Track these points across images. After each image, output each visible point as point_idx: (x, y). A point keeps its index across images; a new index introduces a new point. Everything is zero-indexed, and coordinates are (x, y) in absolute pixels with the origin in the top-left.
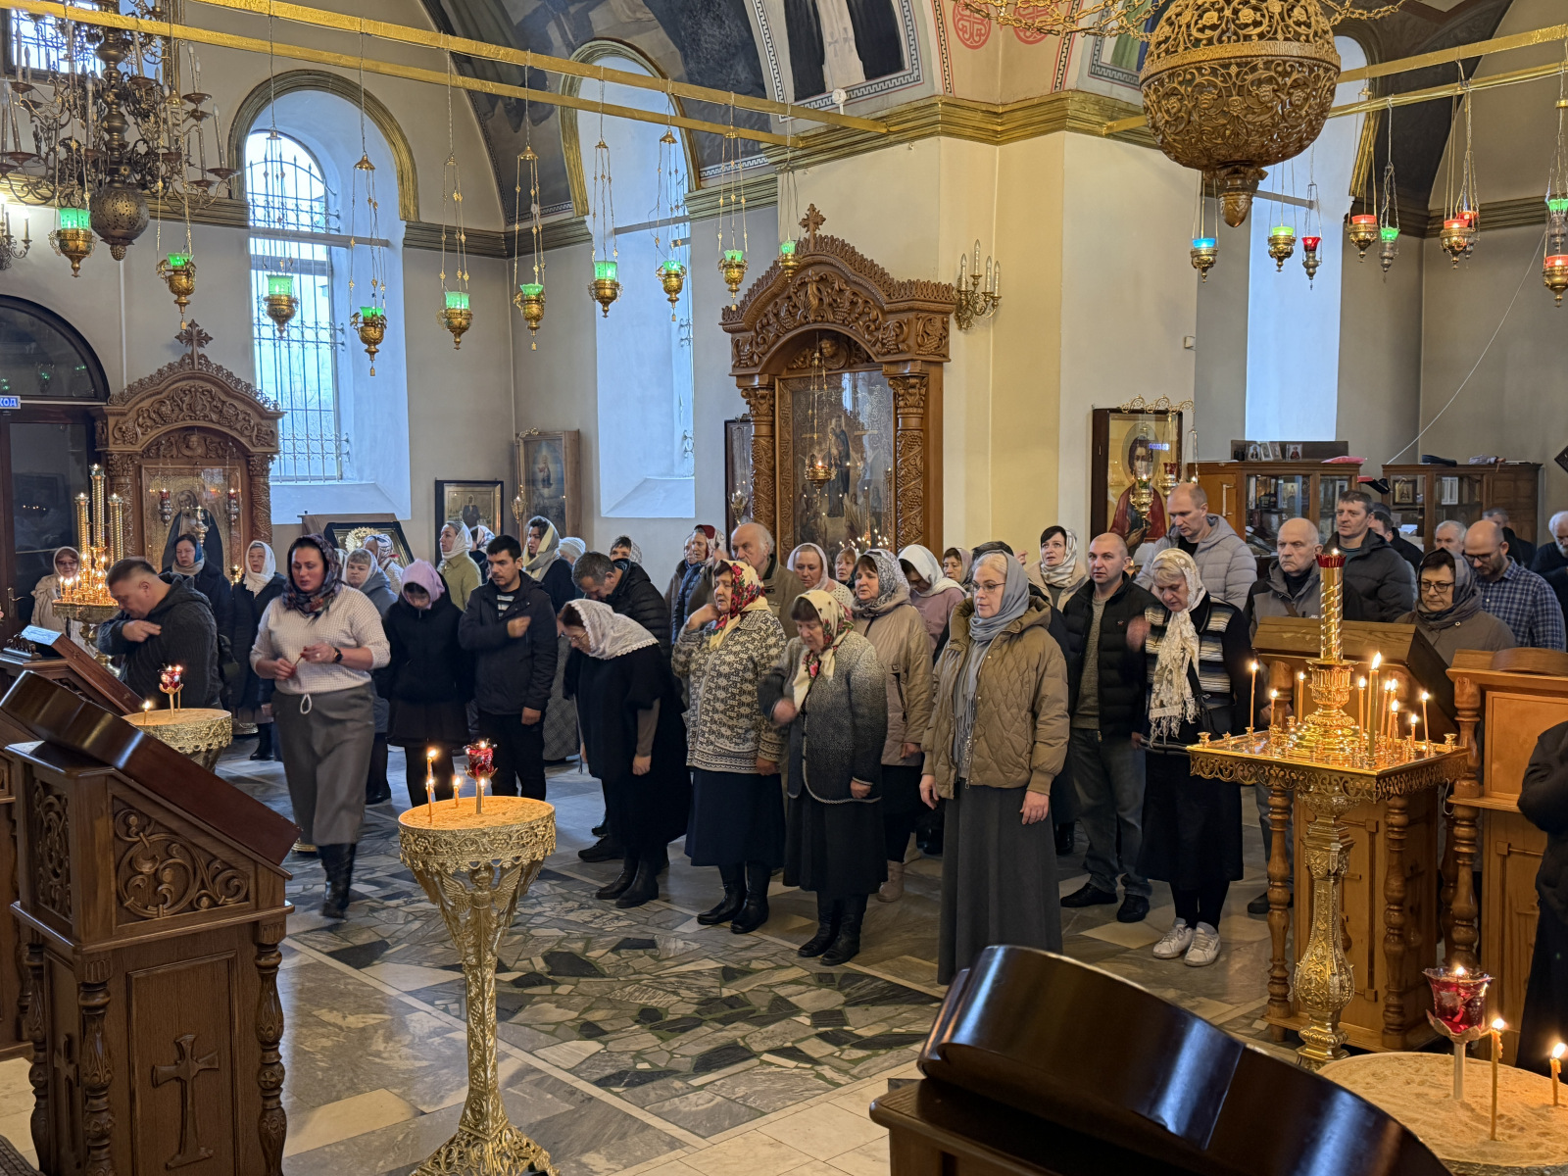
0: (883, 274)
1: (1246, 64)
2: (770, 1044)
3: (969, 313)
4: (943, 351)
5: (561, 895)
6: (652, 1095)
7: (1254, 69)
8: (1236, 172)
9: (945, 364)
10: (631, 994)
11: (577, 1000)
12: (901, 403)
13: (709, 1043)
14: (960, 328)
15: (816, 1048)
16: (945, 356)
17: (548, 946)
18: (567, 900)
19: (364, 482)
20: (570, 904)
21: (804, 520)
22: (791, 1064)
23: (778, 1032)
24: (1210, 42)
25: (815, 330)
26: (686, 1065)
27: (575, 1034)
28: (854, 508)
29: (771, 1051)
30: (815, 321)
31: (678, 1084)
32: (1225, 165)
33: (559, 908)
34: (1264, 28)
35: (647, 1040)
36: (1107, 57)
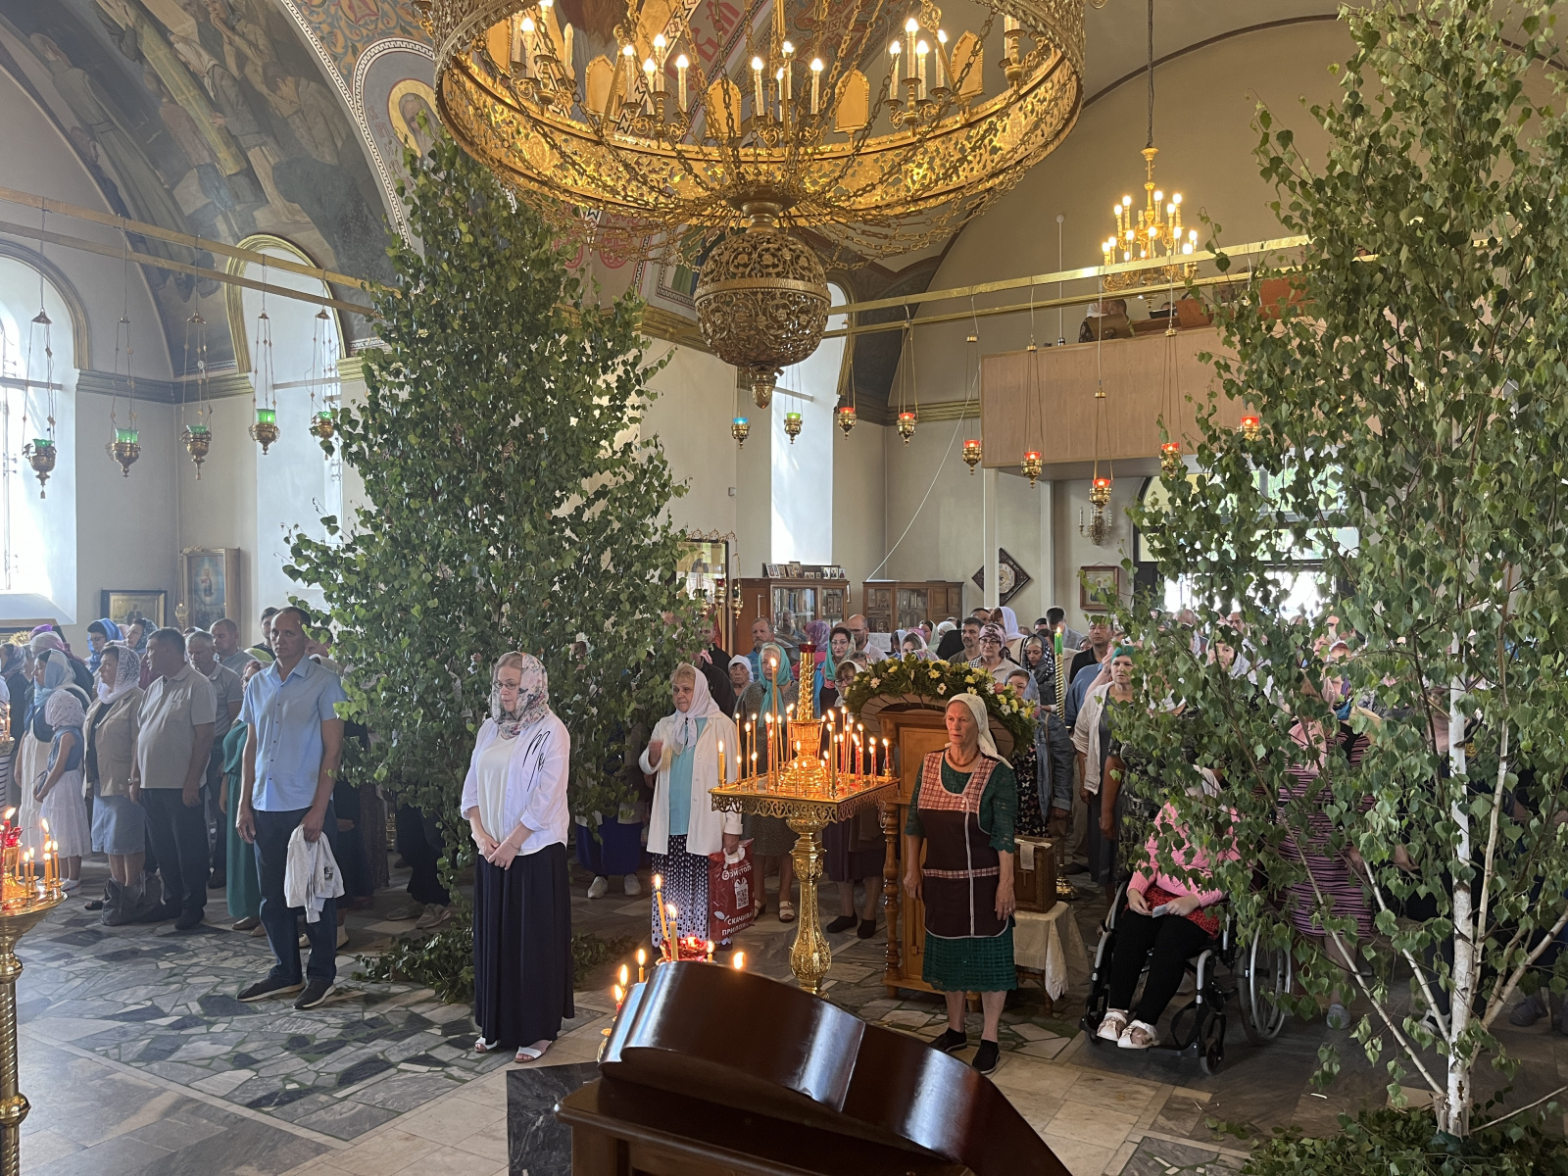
1: (769, 294)
2: (406, 1055)
5: (216, 946)
6: (300, 1110)
7: (773, 298)
8: (763, 369)
10: (281, 1025)
11: (231, 1035)
13: (352, 1060)
15: (444, 1053)
17: (204, 991)
18: (222, 950)
20: (225, 953)
22: (425, 1069)
23: (415, 1043)
24: (743, 275)
26: (332, 1080)
27: (229, 1066)
29: (406, 1061)
31: (323, 1098)
32: (755, 363)
33: (214, 958)
34: (780, 269)
35: (295, 1063)
36: (669, 283)
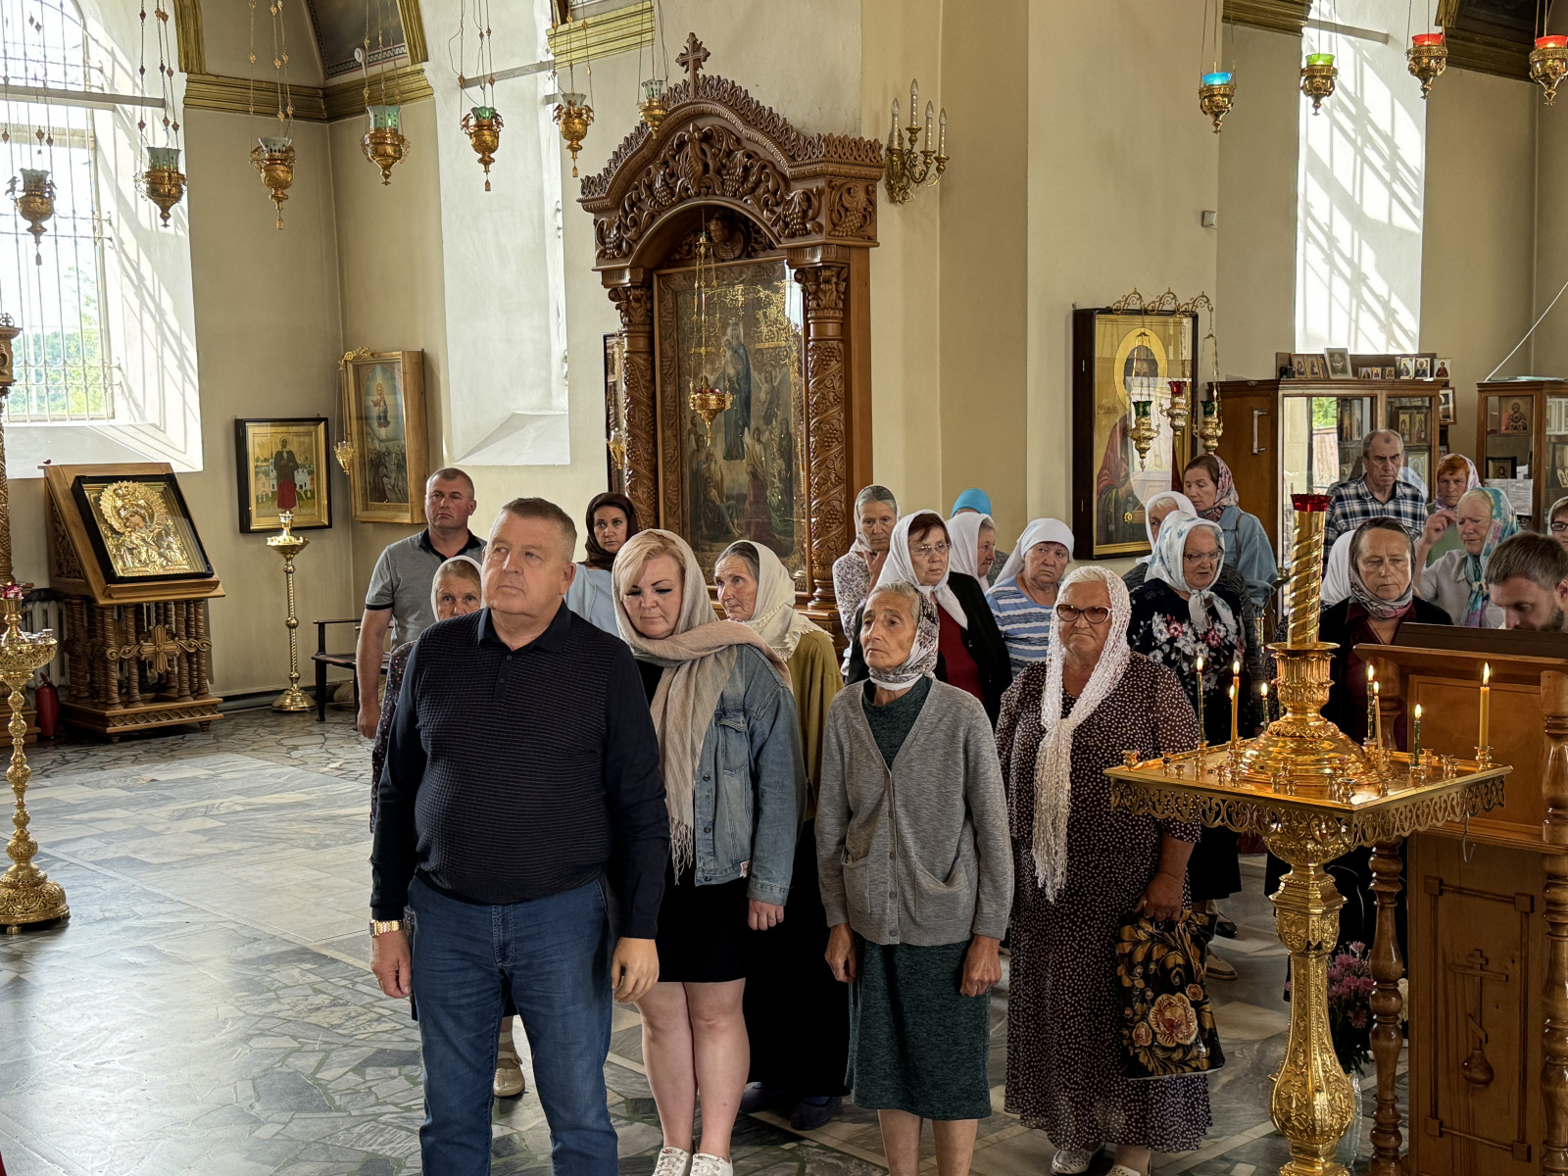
0: (787, 129)
3: (905, 180)
4: (871, 234)
5: (311, 985)
9: (871, 250)
10: (360, 1136)
12: (813, 304)
14: (893, 200)
16: (872, 240)
18: (317, 992)
21: (694, 466)
25: (698, 208)
28: (758, 448)
30: (698, 194)
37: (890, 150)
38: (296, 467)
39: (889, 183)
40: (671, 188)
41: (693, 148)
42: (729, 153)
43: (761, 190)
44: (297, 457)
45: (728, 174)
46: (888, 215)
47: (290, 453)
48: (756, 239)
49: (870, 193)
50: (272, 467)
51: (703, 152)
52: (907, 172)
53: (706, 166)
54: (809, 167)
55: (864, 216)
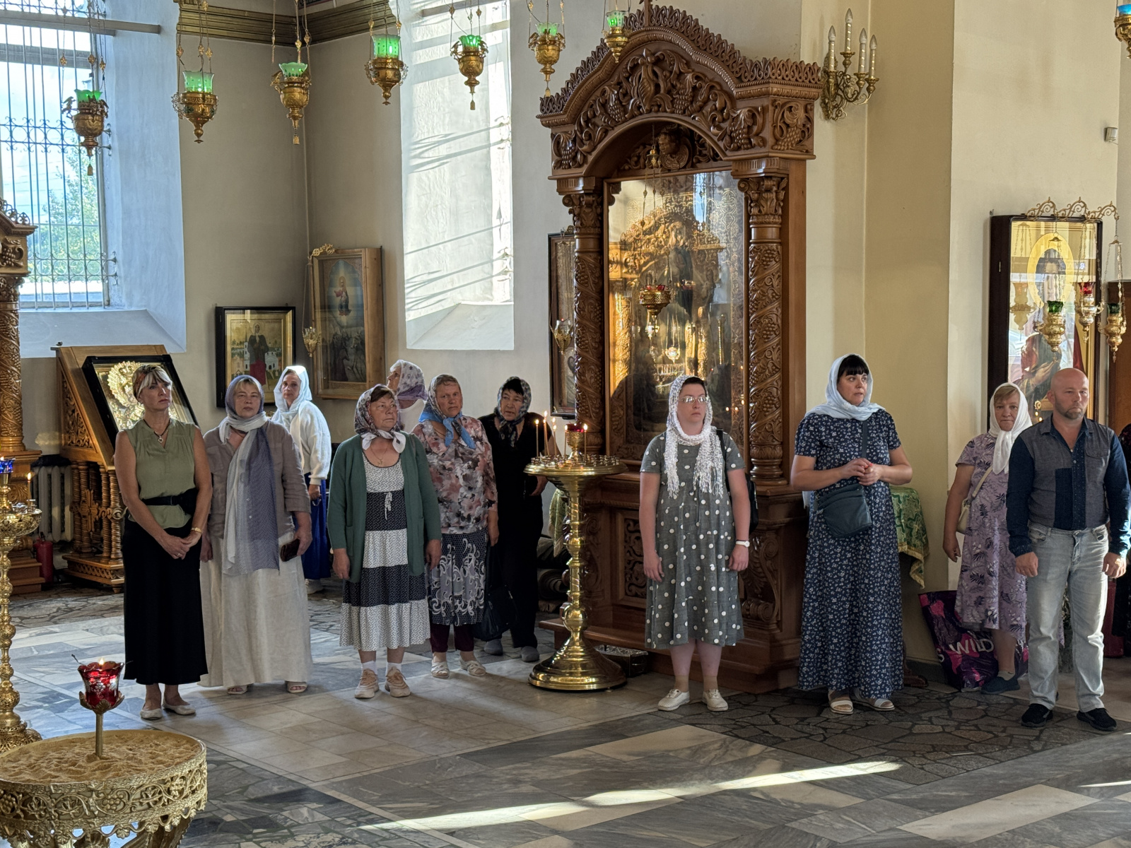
0: (733, 53)
3: (838, 99)
4: (808, 147)
9: (808, 162)
12: (754, 211)
14: (827, 117)
16: (809, 153)
19: (133, 309)
25: (648, 124)
30: (649, 111)
37: (827, 73)
38: (267, 349)
39: (823, 102)
40: (623, 106)
41: (646, 71)
42: (680, 74)
43: (708, 108)
44: (268, 341)
45: (678, 93)
46: (823, 131)
47: (262, 337)
48: (700, 152)
49: (808, 110)
50: (246, 350)
51: (655, 73)
52: (840, 92)
53: (657, 86)
54: (754, 88)
55: (803, 132)
